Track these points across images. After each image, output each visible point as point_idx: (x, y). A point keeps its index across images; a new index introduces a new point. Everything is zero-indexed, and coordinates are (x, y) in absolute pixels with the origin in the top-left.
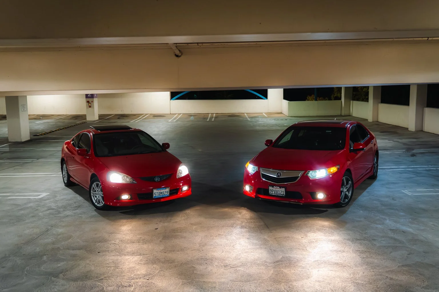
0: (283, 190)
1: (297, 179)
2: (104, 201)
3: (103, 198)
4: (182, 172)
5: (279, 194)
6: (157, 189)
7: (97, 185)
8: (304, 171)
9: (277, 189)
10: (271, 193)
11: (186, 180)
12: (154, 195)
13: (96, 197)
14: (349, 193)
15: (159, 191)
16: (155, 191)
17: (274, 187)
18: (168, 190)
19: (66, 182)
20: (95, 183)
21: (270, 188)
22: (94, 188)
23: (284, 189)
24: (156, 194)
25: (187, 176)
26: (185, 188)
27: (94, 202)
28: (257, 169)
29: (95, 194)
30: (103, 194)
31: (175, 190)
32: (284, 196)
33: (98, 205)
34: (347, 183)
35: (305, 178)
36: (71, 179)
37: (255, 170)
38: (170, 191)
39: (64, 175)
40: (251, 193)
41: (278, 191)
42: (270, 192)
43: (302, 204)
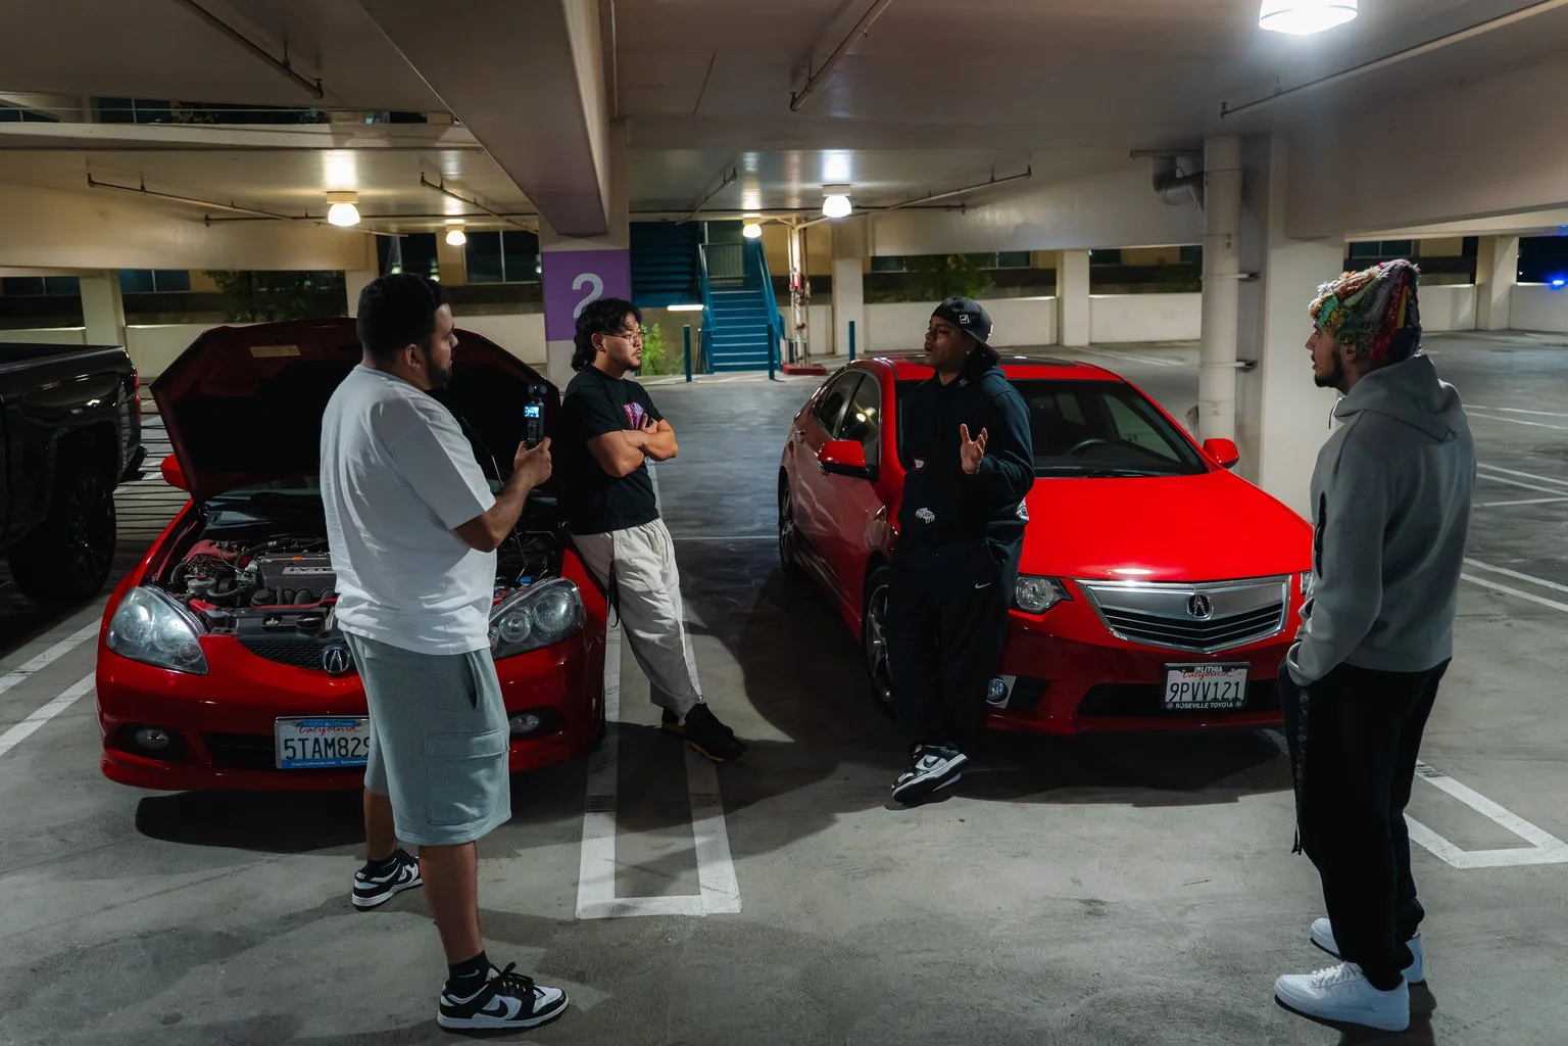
9: (1207, 680)
10: (1175, 703)
21: (1174, 677)
42: (1169, 695)
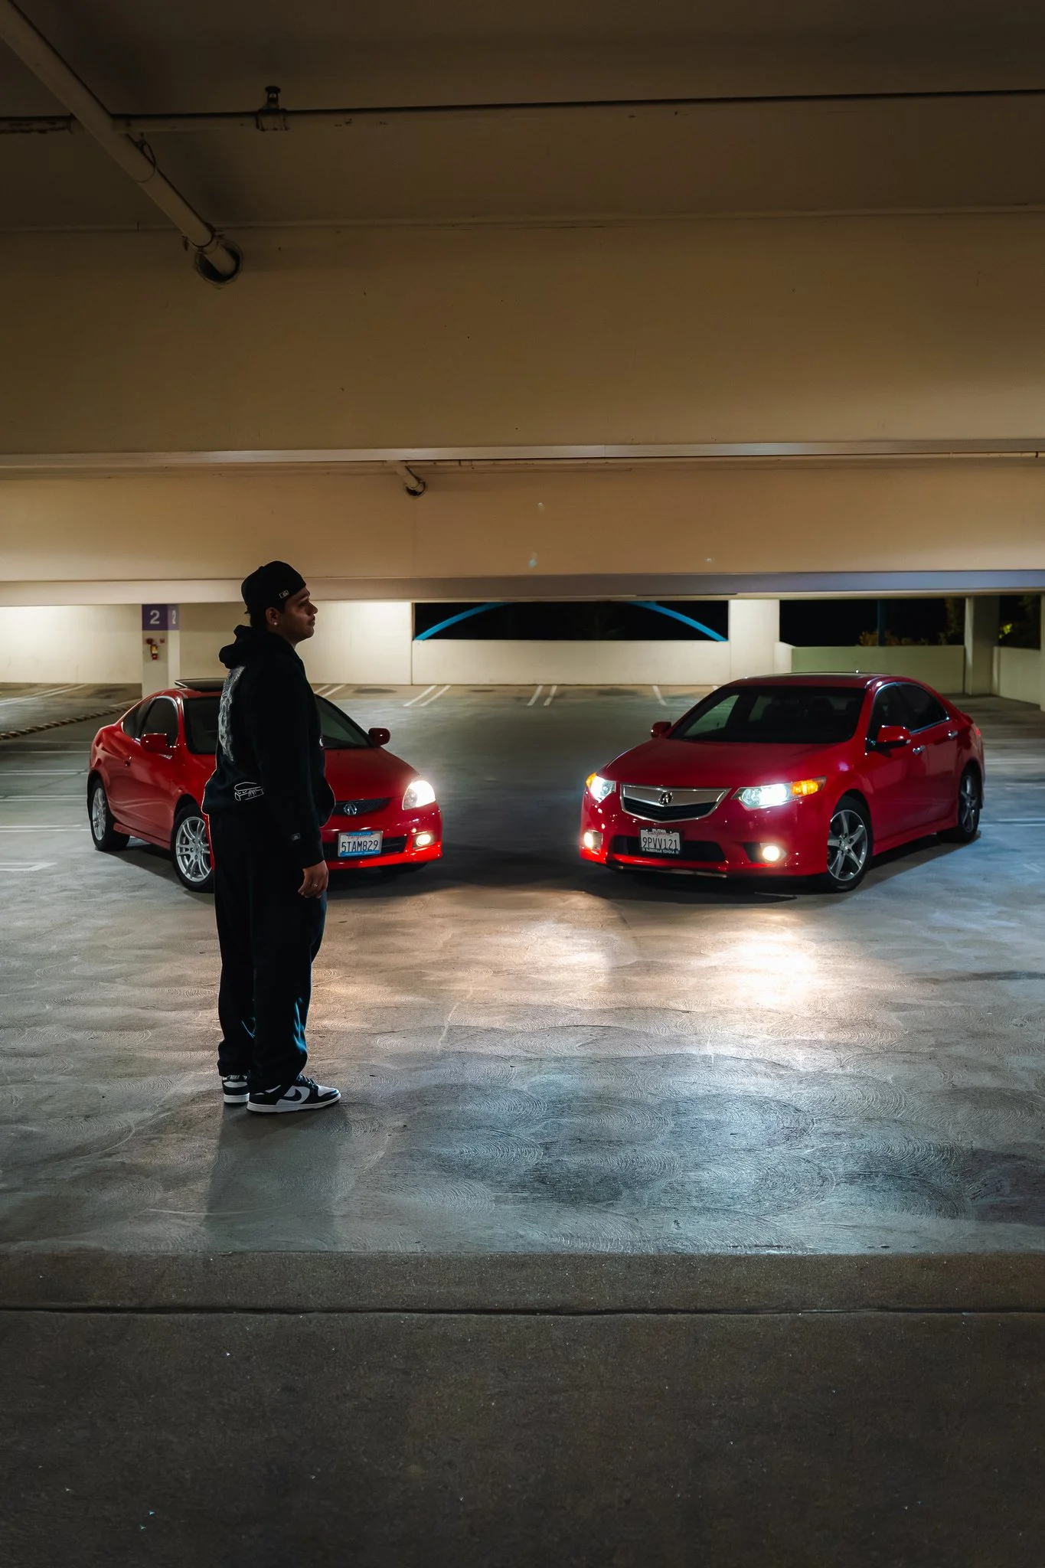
0: (676, 836)
1: (709, 810)
2: (209, 866)
3: (207, 857)
4: (416, 796)
5: (665, 848)
6: (348, 834)
7: (194, 826)
8: (730, 789)
9: (660, 837)
10: (645, 848)
11: (429, 818)
12: (341, 850)
13: (188, 857)
14: (858, 856)
15: (355, 839)
16: (343, 838)
17: (654, 830)
18: (377, 837)
19: (100, 838)
20: (187, 822)
21: (644, 834)
22: (183, 835)
23: (678, 834)
24: (347, 845)
25: (433, 807)
26: (424, 839)
27: (184, 870)
28: (613, 788)
29: (187, 850)
30: (208, 848)
31: (397, 841)
32: (677, 852)
33: (194, 879)
34: (852, 829)
35: (732, 805)
36: (116, 827)
37: (609, 790)
38: (384, 841)
39: (96, 819)
40: (598, 852)
41: (663, 841)
42: (643, 844)
43: (725, 876)
